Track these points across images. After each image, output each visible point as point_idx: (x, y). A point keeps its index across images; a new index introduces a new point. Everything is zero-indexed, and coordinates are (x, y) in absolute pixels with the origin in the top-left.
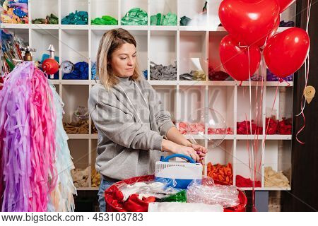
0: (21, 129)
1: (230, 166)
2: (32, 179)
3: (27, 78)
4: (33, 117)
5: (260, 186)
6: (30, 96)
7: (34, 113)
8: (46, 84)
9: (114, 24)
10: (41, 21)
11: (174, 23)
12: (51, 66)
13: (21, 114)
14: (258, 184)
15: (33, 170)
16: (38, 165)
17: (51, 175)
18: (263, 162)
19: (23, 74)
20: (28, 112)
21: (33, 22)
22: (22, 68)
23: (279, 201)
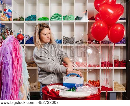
0: (9, 61)
1: (99, 81)
2: (13, 81)
3: (11, 42)
4: (13, 57)
5: (112, 90)
6: (12, 49)
7: (14, 55)
8: (19, 44)
9: (47, 20)
10: (17, 19)
11: (73, 19)
12: (21, 37)
13: (9, 56)
15: (13, 78)
16: (15, 76)
17: (20, 80)
19: (10, 40)
20: (12, 55)
21: (14, 20)
22: (9, 38)
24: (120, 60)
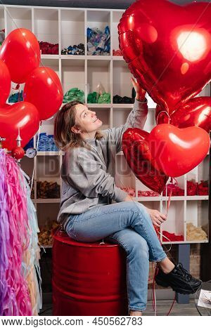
4: (10, 194)
5: (183, 240)
6: (5, 178)
7: (10, 191)
11: (108, 101)
12: (19, 153)
13: (1, 193)
14: (181, 238)
15: (12, 236)
16: (15, 232)
18: (185, 220)
20: (6, 191)
23: (199, 252)
24: (197, 181)
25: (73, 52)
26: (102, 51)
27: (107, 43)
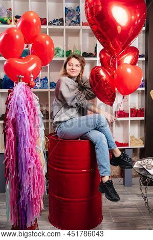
0: (25, 113)
7: (29, 105)
12: (33, 84)
13: (24, 106)
14: (127, 145)
15: (31, 130)
18: (129, 133)
23: (139, 155)
24: (137, 108)
25: (56, 24)
26: (75, 23)
27: (78, 18)
